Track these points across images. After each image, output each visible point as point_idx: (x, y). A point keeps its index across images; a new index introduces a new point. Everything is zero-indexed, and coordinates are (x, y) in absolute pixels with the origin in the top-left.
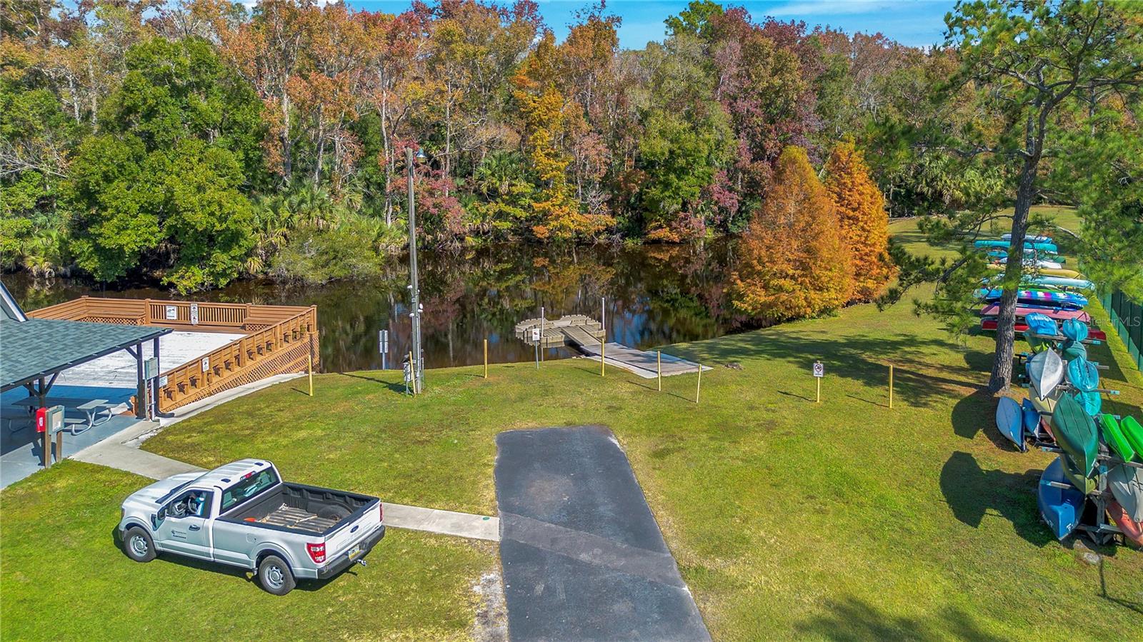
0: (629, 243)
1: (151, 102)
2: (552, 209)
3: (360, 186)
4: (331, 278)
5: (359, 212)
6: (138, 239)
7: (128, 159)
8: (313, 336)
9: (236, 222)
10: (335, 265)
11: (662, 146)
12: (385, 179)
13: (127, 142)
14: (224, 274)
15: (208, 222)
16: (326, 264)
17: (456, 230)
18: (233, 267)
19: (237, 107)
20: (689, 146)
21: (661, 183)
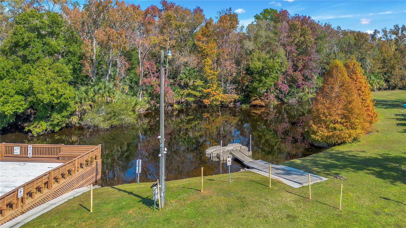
0: (244, 106)
1: (26, 40)
2: (212, 92)
3: (128, 82)
4: (112, 125)
5: (127, 94)
6: (13, 108)
7: (12, 68)
8: (98, 163)
9: (65, 99)
10: (114, 119)
11: (259, 64)
12: (139, 80)
13: (13, 60)
14: (58, 125)
15: (50, 99)
16: (110, 119)
17: (170, 102)
18: (63, 121)
19: (71, 44)
20: (270, 64)
21: (258, 80)
